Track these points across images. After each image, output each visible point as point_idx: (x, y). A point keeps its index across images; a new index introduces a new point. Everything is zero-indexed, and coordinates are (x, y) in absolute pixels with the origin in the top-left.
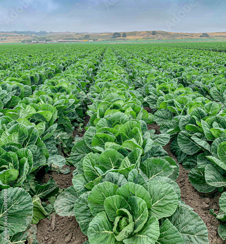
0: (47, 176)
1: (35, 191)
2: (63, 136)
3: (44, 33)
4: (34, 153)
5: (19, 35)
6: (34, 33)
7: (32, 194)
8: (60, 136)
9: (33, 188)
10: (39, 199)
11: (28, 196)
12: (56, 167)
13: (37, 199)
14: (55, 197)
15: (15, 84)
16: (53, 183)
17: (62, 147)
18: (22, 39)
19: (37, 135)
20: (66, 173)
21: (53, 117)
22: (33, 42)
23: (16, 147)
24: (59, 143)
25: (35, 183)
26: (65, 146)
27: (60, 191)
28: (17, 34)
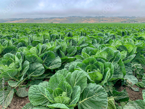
0: (122, 88)
1: (112, 93)
2: (138, 66)
3: (134, 17)
4: (116, 68)
5: (120, 18)
6: (128, 17)
7: (110, 95)
8: (136, 66)
9: (111, 91)
10: (113, 99)
11: (105, 93)
12: (129, 82)
13: (112, 99)
14: (125, 103)
15: (113, 34)
16: (126, 93)
17: (136, 73)
18: (122, 21)
19: (120, 57)
20: (136, 91)
21: (133, 50)
22: (127, 22)
23: (104, 61)
24: (134, 70)
25: (113, 88)
26: (138, 73)
27: (130, 100)
28: (119, 18)
